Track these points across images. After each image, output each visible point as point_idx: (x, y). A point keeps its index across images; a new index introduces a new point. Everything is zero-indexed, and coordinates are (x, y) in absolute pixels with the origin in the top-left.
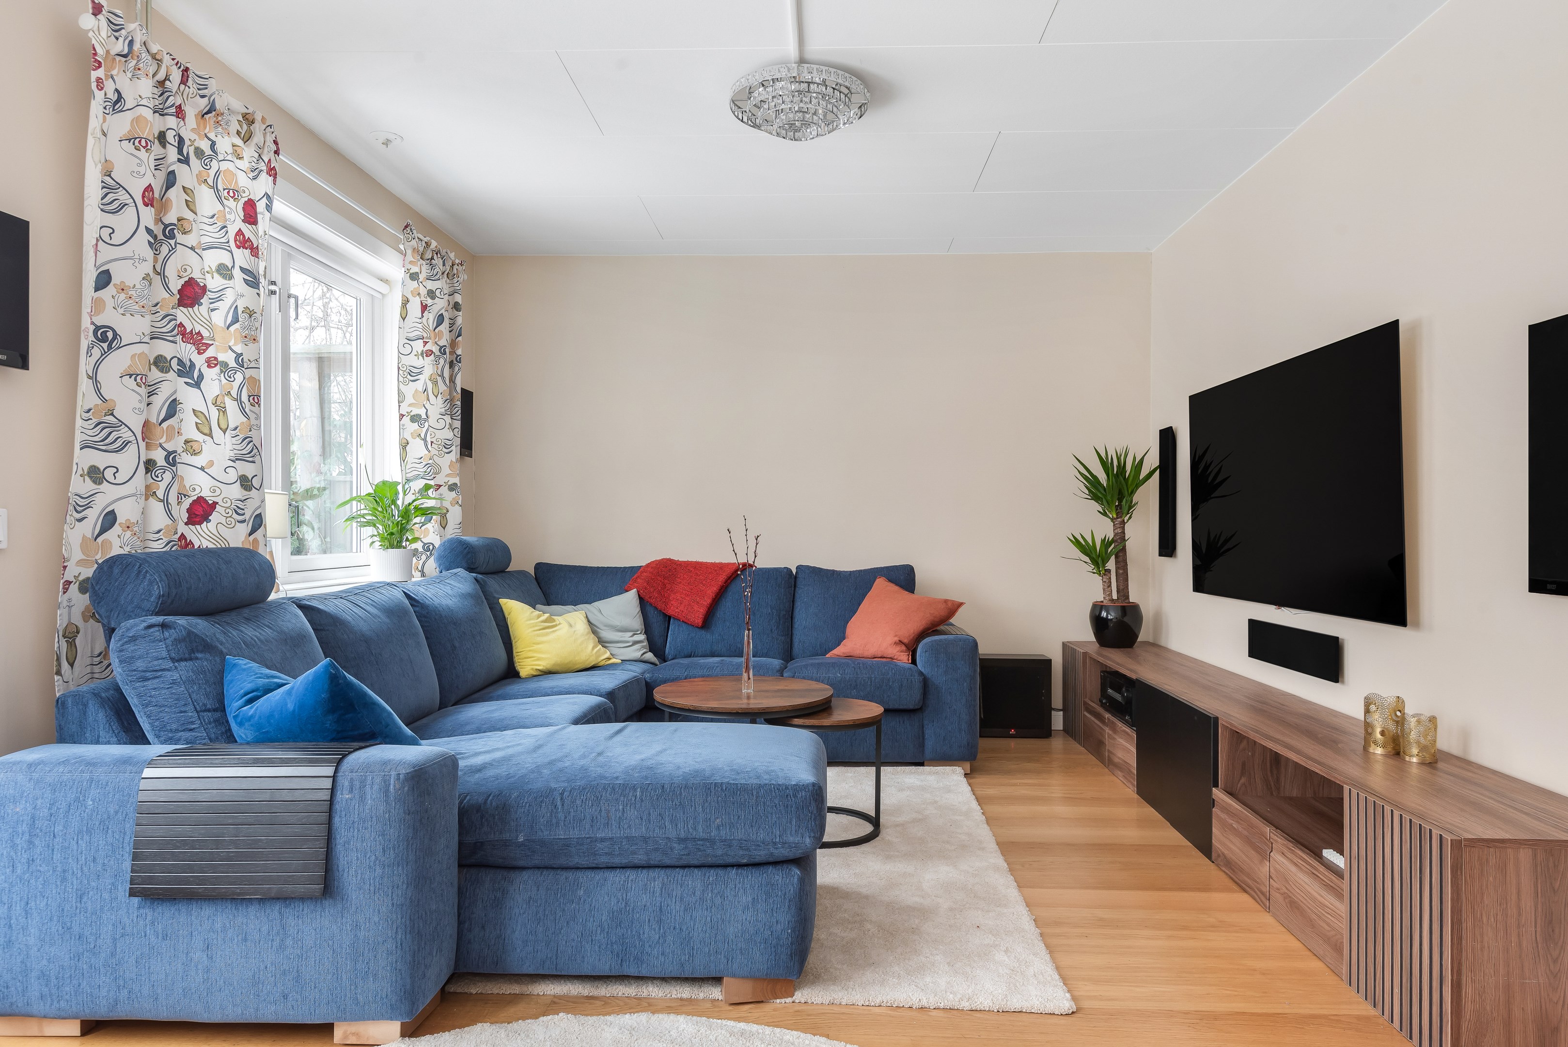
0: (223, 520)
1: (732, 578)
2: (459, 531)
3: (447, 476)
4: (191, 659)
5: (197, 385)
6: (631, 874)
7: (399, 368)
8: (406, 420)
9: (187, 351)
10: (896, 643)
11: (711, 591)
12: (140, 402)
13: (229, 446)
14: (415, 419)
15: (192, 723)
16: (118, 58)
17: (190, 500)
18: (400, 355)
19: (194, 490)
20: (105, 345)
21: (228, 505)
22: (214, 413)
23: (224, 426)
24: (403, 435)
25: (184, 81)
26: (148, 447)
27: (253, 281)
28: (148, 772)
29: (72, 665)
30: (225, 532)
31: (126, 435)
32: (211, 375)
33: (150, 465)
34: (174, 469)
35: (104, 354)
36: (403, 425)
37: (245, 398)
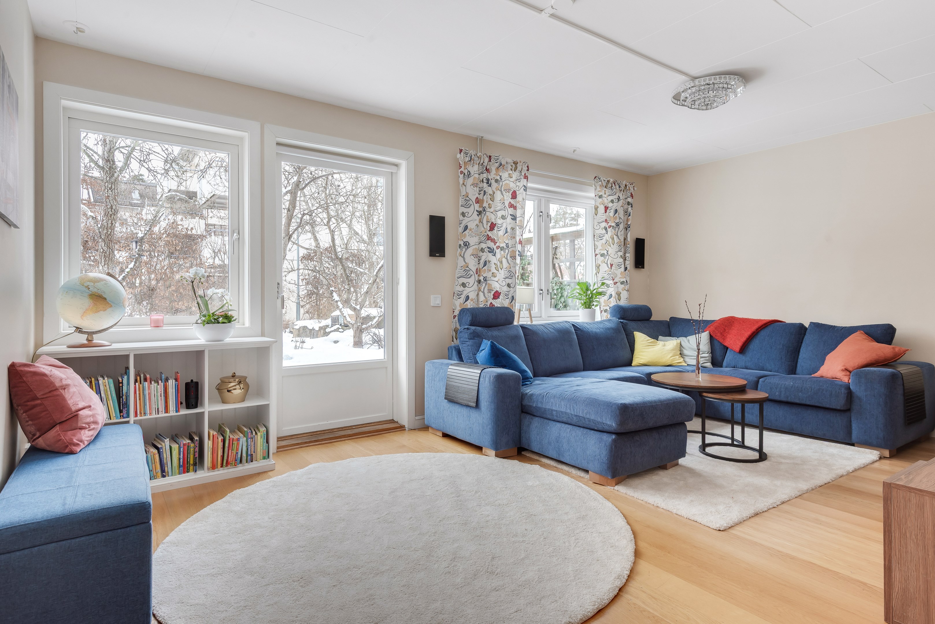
0: (503, 298)
1: (762, 328)
2: (626, 302)
3: (620, 278)
4: (473, 339)
5: (495, 255)
6: (563, 425)
7: (594, 235)
8: (599, 256)
9: (490, 244)
10: (842, 370)
11: (747, 334)
12: (475, 263)
13: (503, 274)
14: (603, 255)
15: (471, 357)
16: (468, 162)
17: (494, 292)
18: (595, 230)
19: (495, 288)
20: (466, 247)
21: (503, 293)
22: (499, 264)
23: (501, 268)
24: (598, 262)
25: (490, 161)
26: (479, 276)
27: (514, 218)
28: (450, 367)
29: (457, 339)
30: (503, 302)
31: (471, 273)
32: (498, 251)
33: (479, 282)
34: (486, 282)
35: (466, 250)
36: (597, 258)
37: (509, 258)
